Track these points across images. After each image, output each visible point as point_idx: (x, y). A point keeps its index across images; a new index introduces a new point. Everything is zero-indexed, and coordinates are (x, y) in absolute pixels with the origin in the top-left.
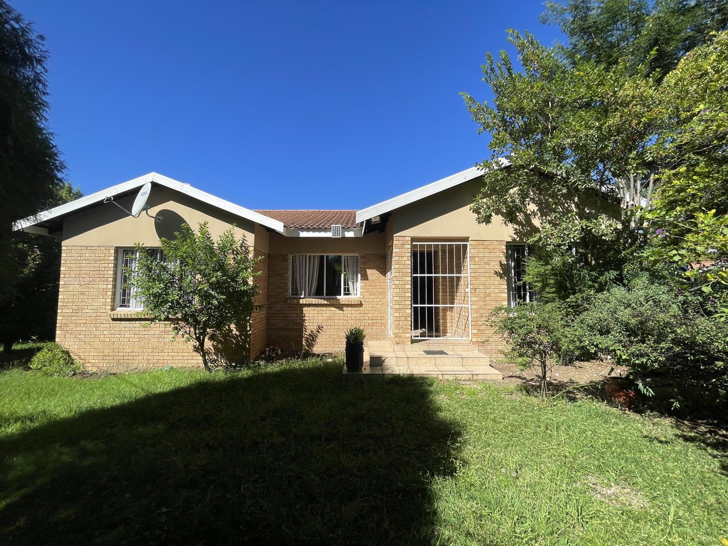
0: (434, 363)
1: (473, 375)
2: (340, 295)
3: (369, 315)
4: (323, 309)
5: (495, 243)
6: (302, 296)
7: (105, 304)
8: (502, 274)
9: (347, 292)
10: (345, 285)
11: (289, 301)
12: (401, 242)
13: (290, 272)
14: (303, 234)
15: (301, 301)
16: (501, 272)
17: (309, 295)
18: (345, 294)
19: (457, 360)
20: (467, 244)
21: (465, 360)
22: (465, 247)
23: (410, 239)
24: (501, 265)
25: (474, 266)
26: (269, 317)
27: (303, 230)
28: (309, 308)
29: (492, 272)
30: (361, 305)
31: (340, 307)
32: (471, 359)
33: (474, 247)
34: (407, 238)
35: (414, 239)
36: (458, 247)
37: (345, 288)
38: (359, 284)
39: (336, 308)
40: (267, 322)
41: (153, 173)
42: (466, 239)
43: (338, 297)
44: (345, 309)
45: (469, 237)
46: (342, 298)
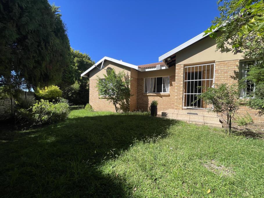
0: (189, 117)
1: (205, 123)
2: (161, 92)
3: (173, 100)
4: (155, 97)
5: (232, 61)
6: (148, 93)
7: (97, 94)
8: (235, 77)
9: (165, 91)
10: (163, 88)
11: (143, 94)
12: (179, 67)
13: (144, 84)
14: (147, 70)
15: (147, 94)
16: (235, 76)
17: (151, 92)
18: (163, 92)
19: (201, 117)
20: (214, 64)
21: (205, 118)
22: (213, 66)
23: (183, 65)
24: (235, 72)
25: (217, 75)
26: (138, 99)
27: (147, 68)
28: (150, 97)
29: (229, 76)
30: (169, 96)
31: (161, 96)
32: (209, 118)
33: (218, 65)
34: (182, 65)
35: (185, 65)
36: (208, 66)
37: (163, 90)
38: (169, 87)
39: (159, 97)
40: (137, 101)
41: (105, 57)
42: (214, 62)
43: (161, 93)
44: (163, 97)
45: (215, 61)
46: (162, 93)
